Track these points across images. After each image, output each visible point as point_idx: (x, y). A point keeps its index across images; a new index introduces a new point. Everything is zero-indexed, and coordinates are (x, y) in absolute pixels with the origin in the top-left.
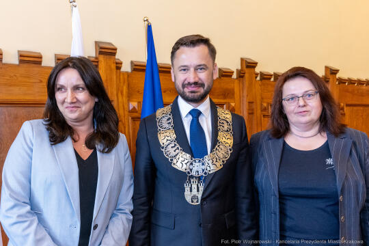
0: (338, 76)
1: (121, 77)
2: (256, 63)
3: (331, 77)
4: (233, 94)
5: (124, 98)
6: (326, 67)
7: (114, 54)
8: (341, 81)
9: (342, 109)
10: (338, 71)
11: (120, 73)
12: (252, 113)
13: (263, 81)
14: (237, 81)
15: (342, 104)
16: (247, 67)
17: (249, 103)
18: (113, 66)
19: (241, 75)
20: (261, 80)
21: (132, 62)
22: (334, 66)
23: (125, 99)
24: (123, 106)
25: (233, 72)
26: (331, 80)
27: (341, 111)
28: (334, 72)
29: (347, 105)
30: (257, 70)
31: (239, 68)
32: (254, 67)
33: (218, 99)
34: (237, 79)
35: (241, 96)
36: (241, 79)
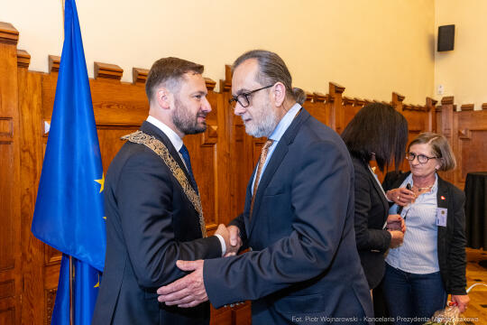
0: (344, 95)
1: (30, 79)
3: (335, 95)
4: (215, 114)
5: (34, 114)
6: (331, 84)
7: (15, 42)
8: (347, 102)
10: (343, 89)
11: (27, 72)
12: (241, 141)
14: (220, 96)
17: (237, 126)
18: (13, 62)
19: (226, 87)
21: (50, 58)
22: (340, 83)
23: (36, 116)
24: (33, 127)
25: (214, 84)
26: (336, 100)
28: (339, 90)
31: (224, 78)
34: (220, 93)
35: (227, 115)
36: (226, 93)
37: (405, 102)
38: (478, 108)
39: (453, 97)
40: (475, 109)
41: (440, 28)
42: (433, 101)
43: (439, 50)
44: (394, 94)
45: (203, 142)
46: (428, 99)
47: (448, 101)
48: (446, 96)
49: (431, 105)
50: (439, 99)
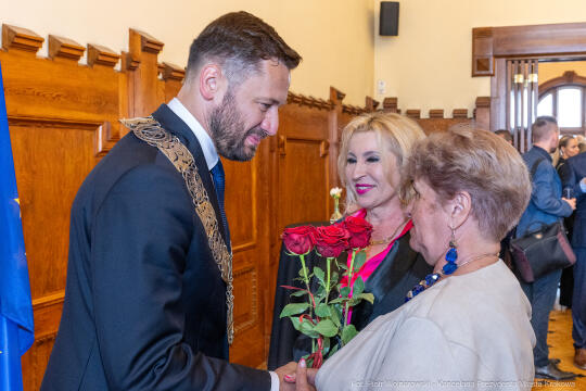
2: (161, 45)
4: (116, 104)
9: (282, 145)
13: (170, 82)
14: (122, 78)
15: (282, 138)
16: (145, 49)
19: (131, 64)
20: (165, 79)
25: (116, 58)
27: (281, 150)
29: (289, 140)
30: (162, 58)
31: (127, 50)
32: (156, 52)
33: (87, 111)
34: (122, 71)
35: (131, 108)
36: (131, 73)
37: (345, 102)
38: (448, 115)
39: (396, 99)
40: (445, 117)
41: (382, 4)
42: (374, 101)
43: (381, 33)
44: (332, 89)
45: (100, 149)
46: (368, 99)
47: (391, 104)
48: (388, 96)
49: (372, 108)
50: (380, 99)
